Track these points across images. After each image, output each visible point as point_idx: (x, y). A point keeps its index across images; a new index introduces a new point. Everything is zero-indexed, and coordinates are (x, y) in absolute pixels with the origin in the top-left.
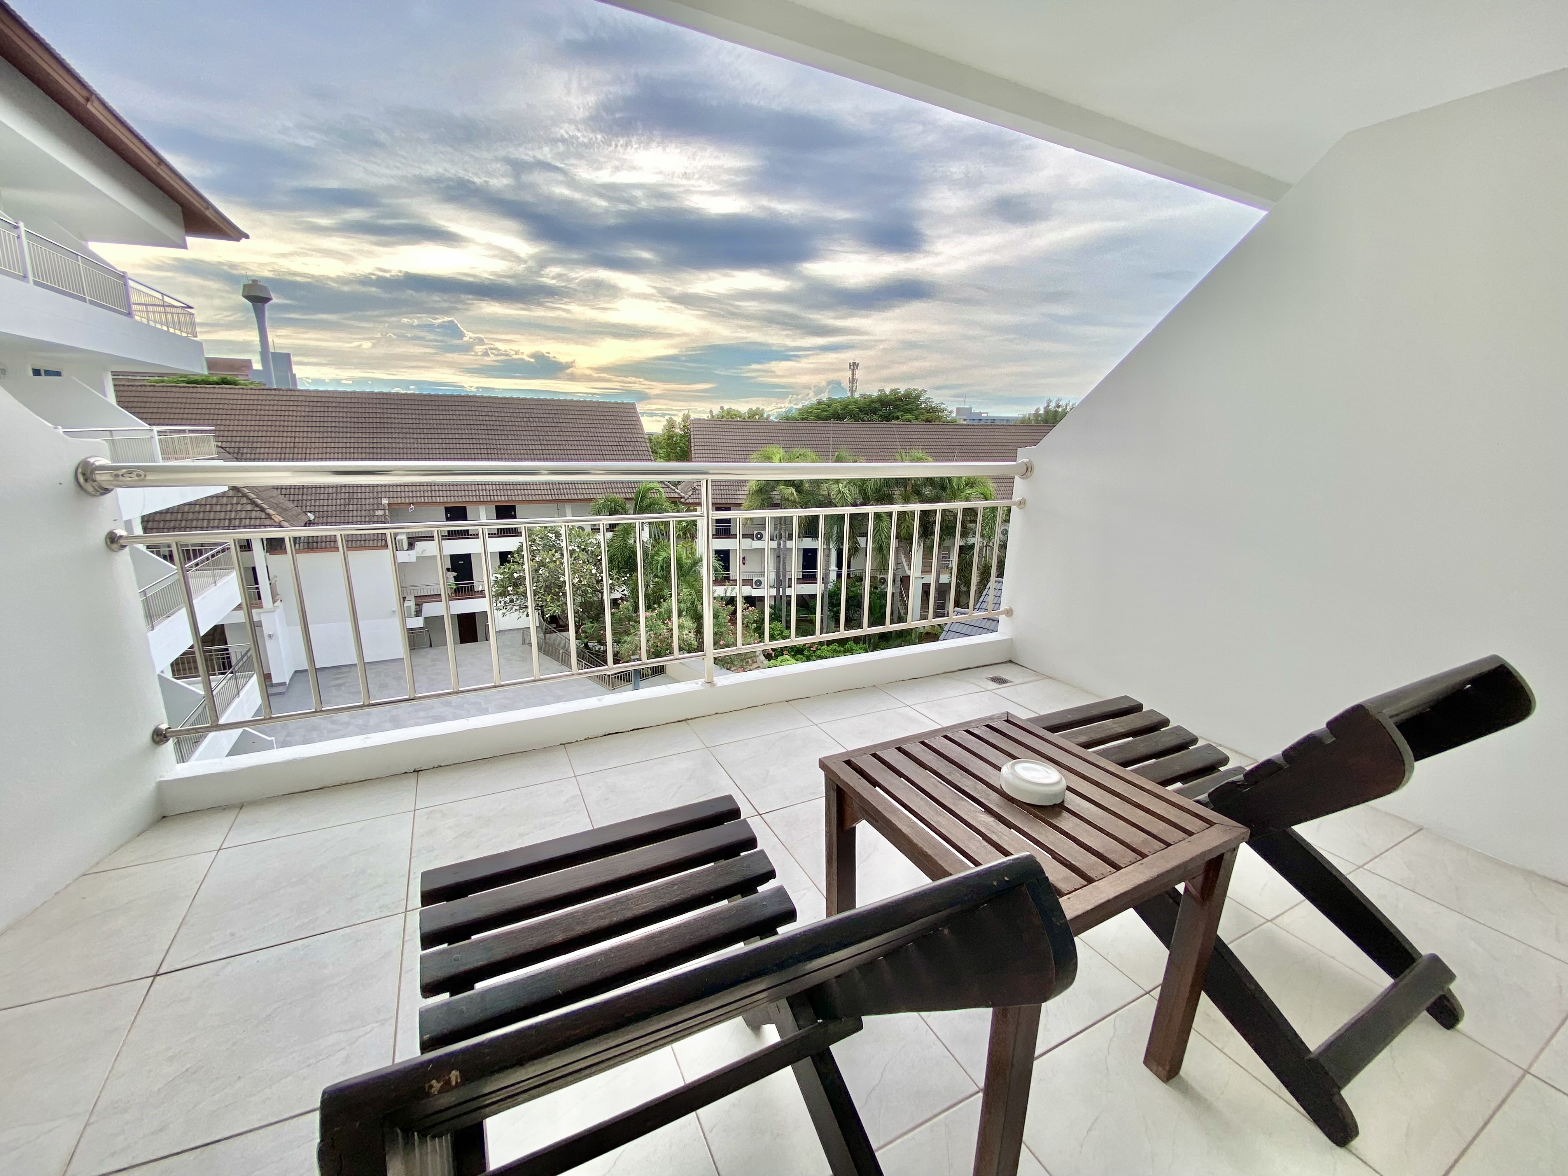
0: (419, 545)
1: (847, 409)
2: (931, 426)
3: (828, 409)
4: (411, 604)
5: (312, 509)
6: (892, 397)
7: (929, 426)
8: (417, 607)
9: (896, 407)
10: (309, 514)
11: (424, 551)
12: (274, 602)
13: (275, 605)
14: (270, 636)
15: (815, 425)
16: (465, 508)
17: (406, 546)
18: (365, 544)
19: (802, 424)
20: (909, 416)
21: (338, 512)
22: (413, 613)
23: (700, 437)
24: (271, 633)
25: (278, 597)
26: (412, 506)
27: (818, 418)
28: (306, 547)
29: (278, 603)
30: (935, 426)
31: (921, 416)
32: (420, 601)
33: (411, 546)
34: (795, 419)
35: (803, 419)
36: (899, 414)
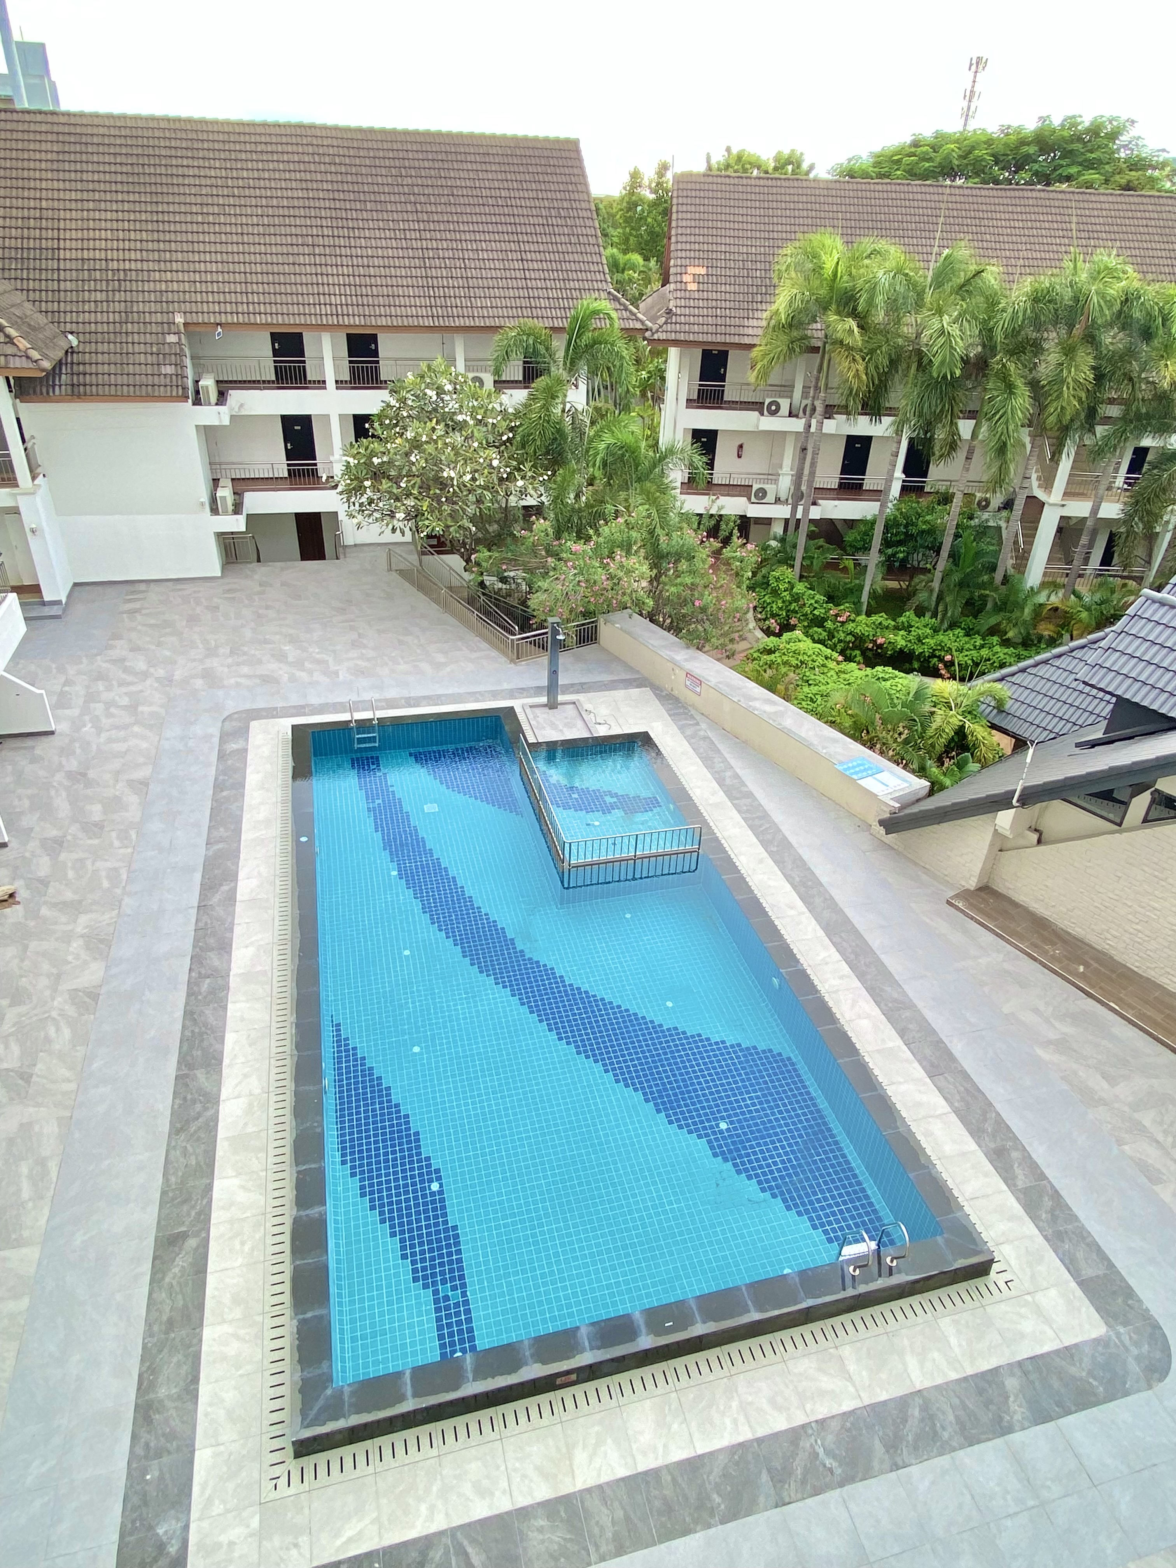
0: (235, 396)
1: (971, 156)
2: (1136, 200)
3: (933, 155)
4: (225, 493)
5: (74, 327)
6: (1065, 134)
7: (1131, 198)
8: (237, 497)
9: (1067, 154)
10: (70, 337)
11: (242, 406)
12: (34, 478)
13: (36, 482)
14: (33, 531)
15: (906, 188)
16: (300, 335)
17: (213, 396)
18: (154, 391)
19: (880, 187)
20: (1091, 176)
21: (112, 335)
22: (230, 508)
23: (689, 208)
24: (34, 526)
25: (39, 470)
26: (220, 330)
27: (912, 174)
28: (69, 392)
29: (40, 480)
30: (1145, 200)
31: (1117, 178)
32: (239, 488)
33: (222, 398)
34: (865, 175)
35: (881, 176)
36: (1073, 170)
